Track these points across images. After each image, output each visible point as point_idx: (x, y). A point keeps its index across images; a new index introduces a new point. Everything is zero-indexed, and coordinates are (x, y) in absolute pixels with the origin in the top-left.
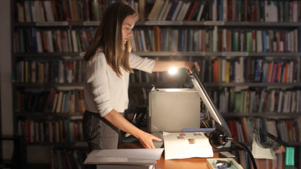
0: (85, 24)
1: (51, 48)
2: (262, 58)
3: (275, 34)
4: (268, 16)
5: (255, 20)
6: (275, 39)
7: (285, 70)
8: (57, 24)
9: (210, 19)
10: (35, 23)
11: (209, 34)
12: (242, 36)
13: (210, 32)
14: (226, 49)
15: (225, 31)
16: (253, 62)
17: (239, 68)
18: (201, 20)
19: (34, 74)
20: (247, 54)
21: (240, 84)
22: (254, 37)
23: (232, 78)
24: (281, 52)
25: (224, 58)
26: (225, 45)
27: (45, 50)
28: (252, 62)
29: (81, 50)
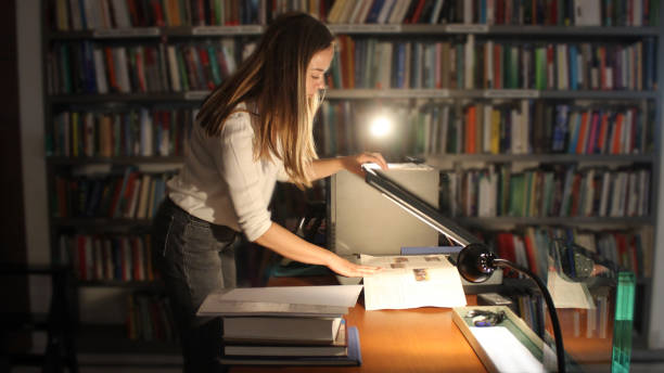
0: (195, 31)
1: (124, 84)
2: (568, 101)
3: (594, 51)
4: (580, 14)
5: (554, 22)
6: (595, 63)
7: (615, 126)
8: (137, 32)
9: (458, 20)
10: (91, 32)
11: (457, 52)
12: (526, 56)
13: (459, 46)
14: (492, 84)
15: (490, 46)
16: (549, 111)
17: (520, 123)
18: (439, 21)
19: (90, 139)
20: (536, 94)
21: (522, 157)
22: (552, 57)
23: (505, 144)
24: (607, 90)
25: (488, 101)
26: (490, 75)
27: (113, 89)
28: (546, 110)
29: (187, 87)
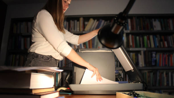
2: (155, 51)
3: (161, 37)
4: (155, 27)
5: (148, 29)
6: (161, 40)
10: (22, 34)
12: (141, 39)
14: (132, 46)
15: (130, 36)
16: (150, 53)
17: (141, 58)
19: (17, 62)
20: (145, 49)
23: (137, 64)
24: (166, 47)
25: (131, 52)
26: (131, 44)
27: (25, 48)
